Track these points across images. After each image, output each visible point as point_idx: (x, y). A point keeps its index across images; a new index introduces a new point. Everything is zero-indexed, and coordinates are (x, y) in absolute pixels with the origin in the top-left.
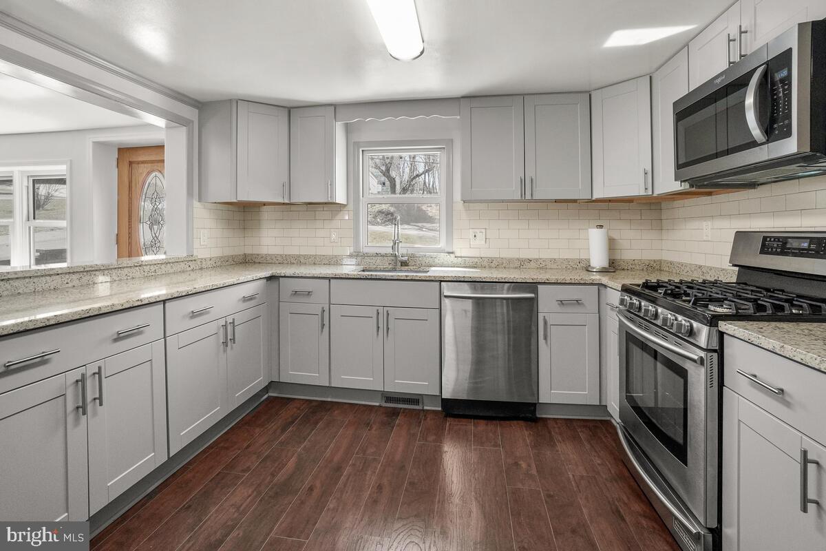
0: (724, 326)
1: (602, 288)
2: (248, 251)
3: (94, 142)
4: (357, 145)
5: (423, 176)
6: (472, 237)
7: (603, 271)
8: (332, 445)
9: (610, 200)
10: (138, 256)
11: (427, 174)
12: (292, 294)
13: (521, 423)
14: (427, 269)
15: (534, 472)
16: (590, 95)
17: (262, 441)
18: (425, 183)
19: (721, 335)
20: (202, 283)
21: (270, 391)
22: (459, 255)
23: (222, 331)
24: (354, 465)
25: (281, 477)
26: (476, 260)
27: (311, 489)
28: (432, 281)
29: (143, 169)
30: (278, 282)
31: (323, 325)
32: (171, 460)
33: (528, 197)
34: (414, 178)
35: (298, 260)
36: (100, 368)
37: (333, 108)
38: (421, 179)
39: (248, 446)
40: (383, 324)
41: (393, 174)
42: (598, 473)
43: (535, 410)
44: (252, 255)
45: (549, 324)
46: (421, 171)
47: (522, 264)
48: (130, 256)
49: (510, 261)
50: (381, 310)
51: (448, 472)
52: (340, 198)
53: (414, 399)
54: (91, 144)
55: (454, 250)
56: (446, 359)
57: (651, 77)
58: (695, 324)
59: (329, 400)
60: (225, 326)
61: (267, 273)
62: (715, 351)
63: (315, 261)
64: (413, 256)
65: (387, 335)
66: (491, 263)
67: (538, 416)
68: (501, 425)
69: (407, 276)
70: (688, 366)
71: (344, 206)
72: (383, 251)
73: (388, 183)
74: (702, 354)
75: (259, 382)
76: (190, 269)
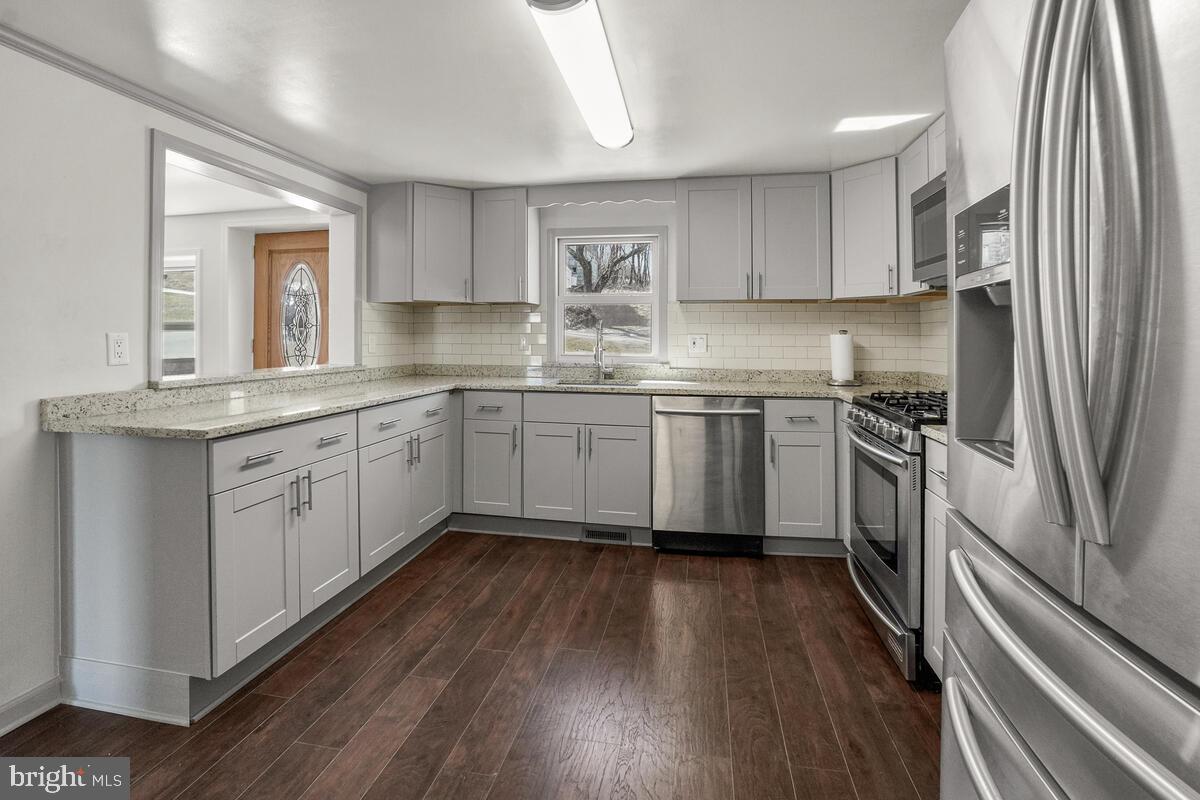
0: (926, 430)
1: (839, 403)
2: (419, 361)
3: (231, 228)
4: (553, 232)
5: (630, 259)
6: (690, 344)
7: (847, 385)
8: (528, 577)
9: (857, 301)
10: (280, 366)
11: (636, 256)
12: (478, 410)
13: (745, 559)
14: (636, 382)
15: (753, 602)
16: (830, 177)
17: (448, 572)
18: (633, 266)
19: (924, 437)
20: (374, 395)
21: (451, 524)
22: (675, 366)
23: (406, 449)
24: (555, 594)
25: (477, 602)
26: (695, 372)
27: (510, 614)
28: (642, 394)
29: (285, 259)
30: (461, 397)
31: (515, 446)
32: (363, 580)
33: (756, 297)
34: (619, 261)
35: (480, 371)
36: (309, 472)
37: (524, 190)
38: (628, 262)
39: (435, 577)
40: (585, 447)
41: (588, 255)
42: (825, 605)
43: (760, 547)
44: (424, 365)
45: (777, 445)
46: (627, 252)
47: (750, 376)
48: (269, 365)
49: (736, 373)
50: (582, 428)
51: (658, 602)
52: (532, 297)
53: (620, 533)
54: (226, 230)
55: (669, 360)
56: (658, 460)
57: (896, 159)
58: (905, 431)
59: (520, 535)
60: (410, 442)
61: (450, 386)
62: (918, 454)
63: (500, 372)
64: (617, 367)
65: (590, 454)
66: (714, 375)
67: (766, 553)
68: (721, 563)
69: (612, 389)
70: (898, 472)
71: (536, 306)
72: (583, 361)
73: (580, 269)
74: (907, 458)
75: (441, 511)
76: (358, 380)
